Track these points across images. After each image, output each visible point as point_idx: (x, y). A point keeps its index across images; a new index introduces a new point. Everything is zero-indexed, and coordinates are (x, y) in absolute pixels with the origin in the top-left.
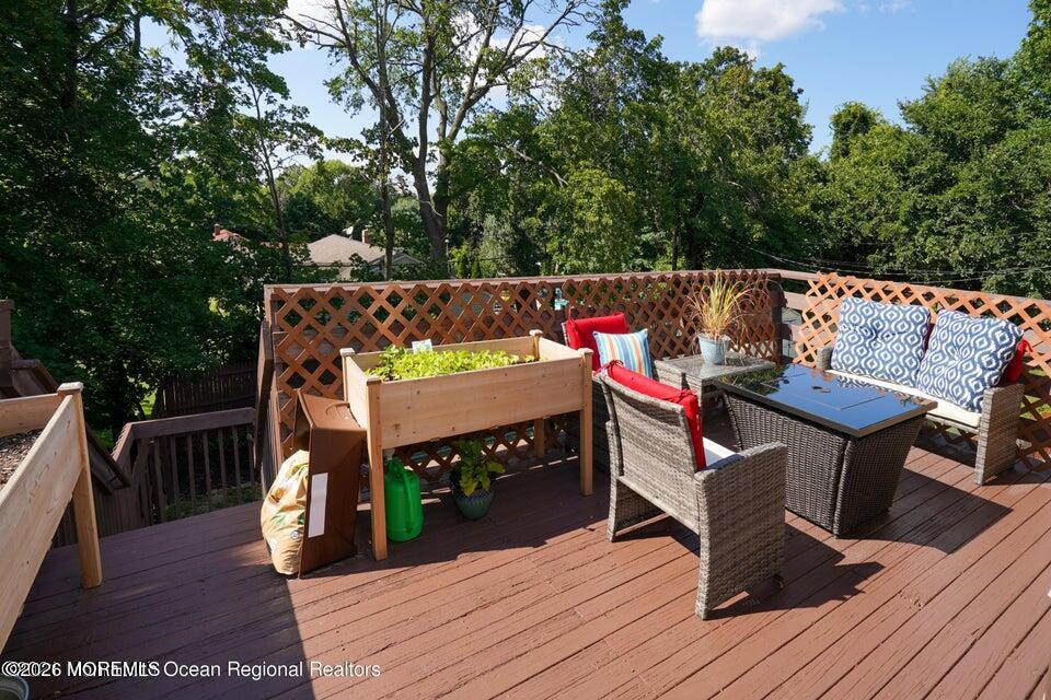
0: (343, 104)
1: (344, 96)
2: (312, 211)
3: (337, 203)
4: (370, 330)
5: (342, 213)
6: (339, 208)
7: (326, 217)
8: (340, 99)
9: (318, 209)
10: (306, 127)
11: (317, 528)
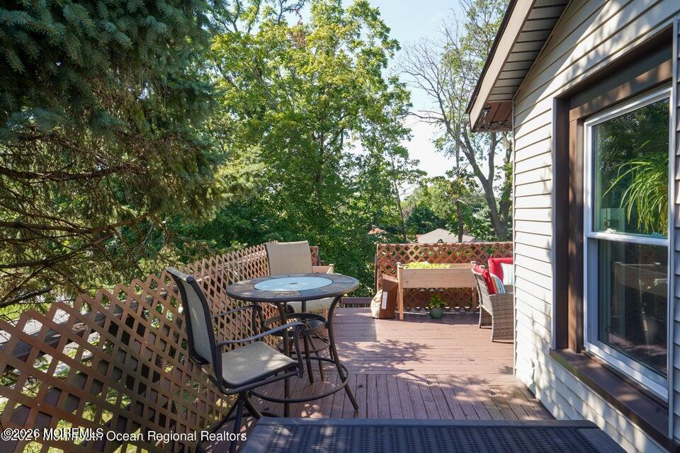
0: (443, 152)
1: (444, 147)
2: (428, 215)
3: (444, 208)
4: (407, 258)
5: (448, 215)
6: (446, 212)
7: (437, 218)
8: (442, 149)
9: (432, 213)
10: (418, 171)
11: (384, 307)
